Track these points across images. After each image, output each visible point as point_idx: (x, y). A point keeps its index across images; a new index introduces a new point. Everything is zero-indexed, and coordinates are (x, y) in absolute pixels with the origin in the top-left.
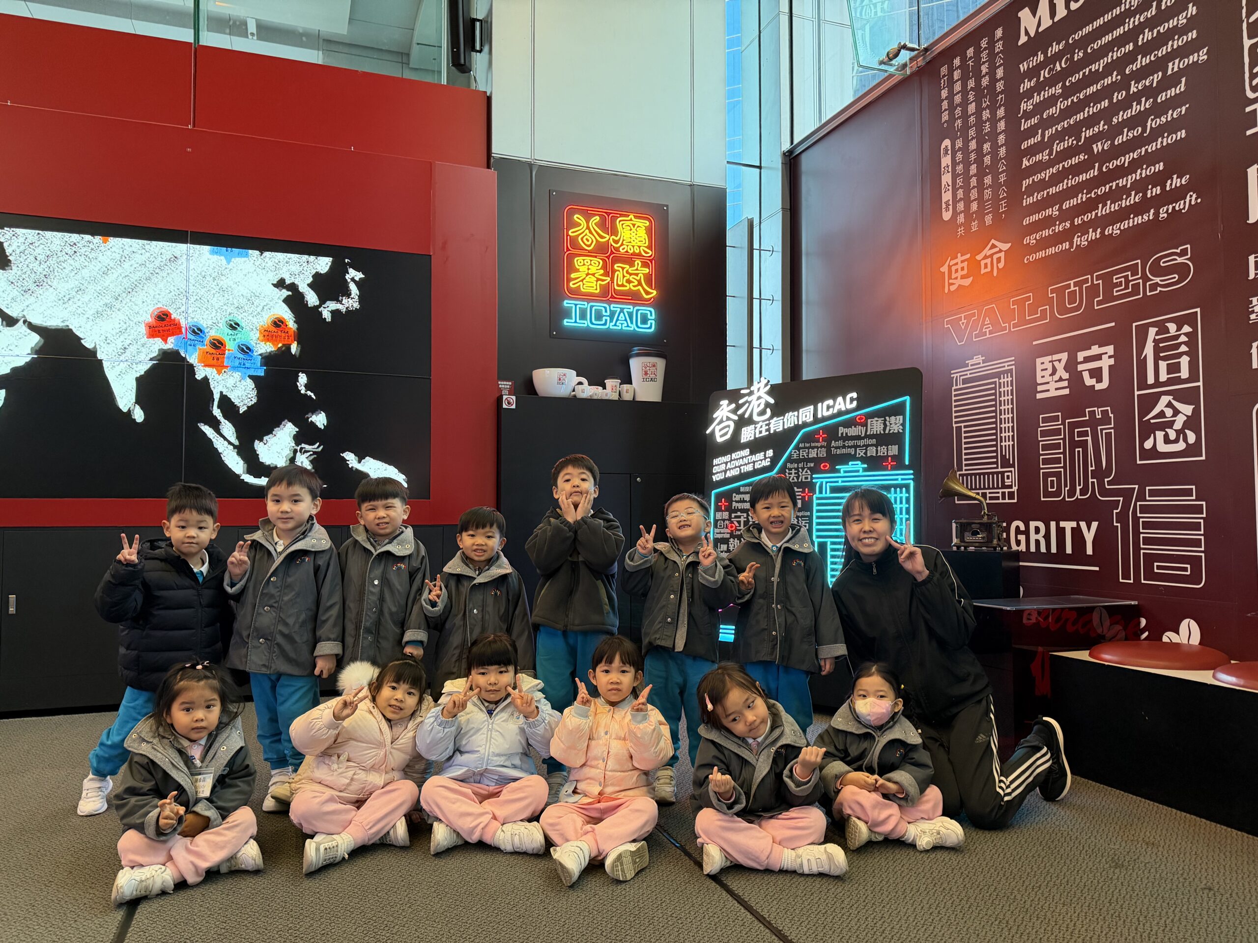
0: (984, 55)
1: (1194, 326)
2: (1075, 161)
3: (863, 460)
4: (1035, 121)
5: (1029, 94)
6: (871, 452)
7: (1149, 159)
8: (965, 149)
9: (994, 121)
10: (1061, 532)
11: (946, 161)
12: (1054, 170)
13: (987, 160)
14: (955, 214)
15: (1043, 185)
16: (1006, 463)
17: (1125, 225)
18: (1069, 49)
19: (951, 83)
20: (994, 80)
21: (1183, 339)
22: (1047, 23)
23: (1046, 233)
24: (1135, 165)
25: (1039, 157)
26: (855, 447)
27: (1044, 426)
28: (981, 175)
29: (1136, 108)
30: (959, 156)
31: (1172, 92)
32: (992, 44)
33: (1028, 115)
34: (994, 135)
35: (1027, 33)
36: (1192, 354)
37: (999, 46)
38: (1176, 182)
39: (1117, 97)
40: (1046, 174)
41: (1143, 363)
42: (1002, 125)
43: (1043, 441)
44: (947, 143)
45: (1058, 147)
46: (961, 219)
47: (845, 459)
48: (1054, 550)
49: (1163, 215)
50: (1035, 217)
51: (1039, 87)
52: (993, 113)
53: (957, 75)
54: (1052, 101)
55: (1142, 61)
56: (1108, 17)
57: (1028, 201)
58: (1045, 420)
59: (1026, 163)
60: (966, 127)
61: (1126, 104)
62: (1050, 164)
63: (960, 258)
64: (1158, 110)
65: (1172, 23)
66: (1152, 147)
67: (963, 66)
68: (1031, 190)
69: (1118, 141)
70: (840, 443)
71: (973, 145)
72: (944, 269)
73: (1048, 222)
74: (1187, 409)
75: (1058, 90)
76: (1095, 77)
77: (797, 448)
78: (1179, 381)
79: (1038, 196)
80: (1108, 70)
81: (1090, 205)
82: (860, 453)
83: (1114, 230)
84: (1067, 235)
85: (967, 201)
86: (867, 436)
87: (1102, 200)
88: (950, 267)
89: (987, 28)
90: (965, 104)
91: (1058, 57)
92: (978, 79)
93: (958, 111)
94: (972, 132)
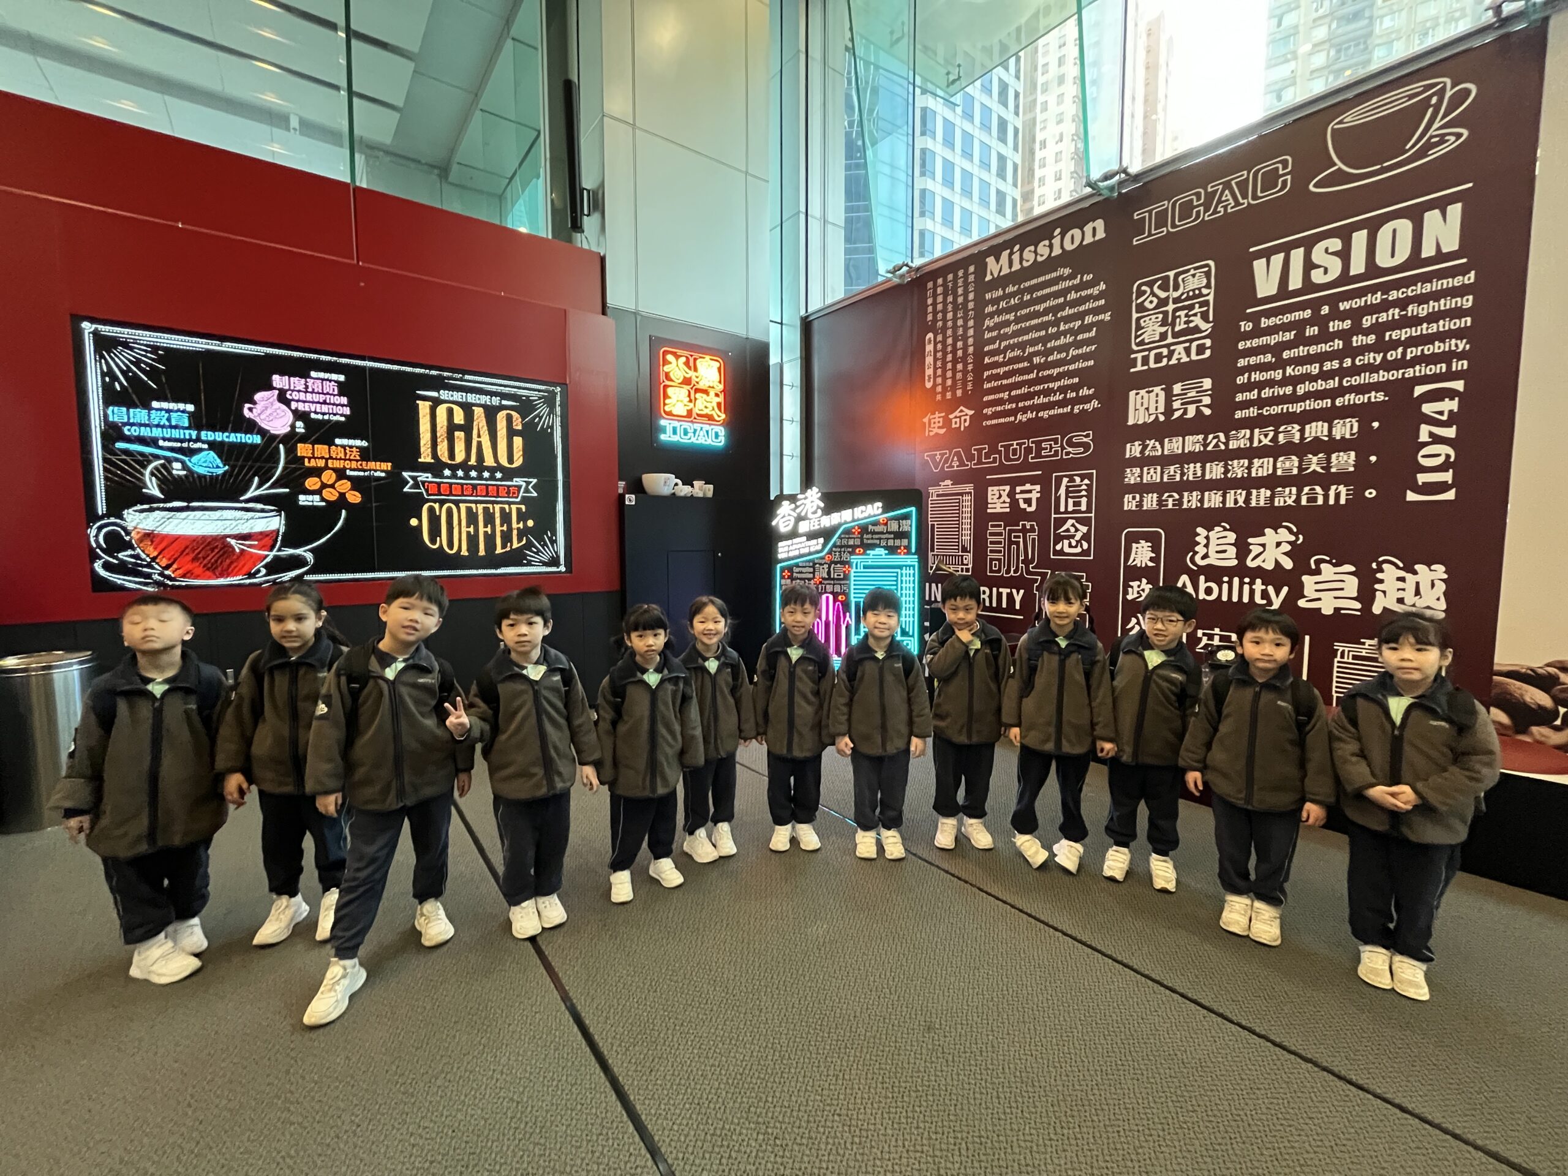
0: (960, 282)
1: (1091, 480)
2: (1021, 365)
3: (886, 548)
4: (995, 334)
5: (991, 315)
6: (891, 542)
7: (1070, 374)
8: (944, 342)
9: (966, 328)
10: (1000, 595)
11: (929, 348)
12: (1007, 369)
13: (960, 353)
14: (935, 385)
15: (997, 377)
16: (964, 550)
17: (1052, 412)
18: (1021, 292)
19: (935, 296)
20: (966, 300)
21: (1084, 487)
22: (1006, 271)
23: (999, 408)
24: (1060, 377)
25: (996, 358)
26: (880, 539)
27: (991, 530)
28: (955, 361)
29: (1062, 341)
30: (939, 346)
31: (1086, 335)
32: (966, 275)
33: (990, 329)
34: (965, 338)
35: (992, 274)
36: (1089, 497)
37: (971, 278)
38: (1085, 392)
39: (1052, 330)
40: (1001, 371)
41: (1058, 499)
42: (971, 332)
43: (991, 539)
44: (930, 335)
45: (1010, 354)
46: (939, 389)
47: (872, 546)
48: (994, 605)
49: (1076, 411)
50: (991, 397)
51: (999, 312)
52: (966, 321)
53: (940, 290)
54: (1007, 323)
55: (1068, 311)
56: (1048, 277)
57: (987, 386)
58: (992, 526)
59: (987, 360)
60: (944, 329)
61: (1057, 336)
62: (1004, 364)
63: (937, 415)
64: (1078, 345)
65: (1089, 292)
66: (1072, 367)
67: (944, 285)
68: (990, 379)
69: (1050, 359)
70: (870, 536)
71: (950, 341)
72: (926, 420)
73: (1000, 402)
74: (1084, 529)
75: (1011, 317)
76: (1037, 315)
77: (840, 537)
78: (1080, 512)
79: (994, 384)
80: (1046, 312)
81: (1029, 396)
82: (883, 543)
83: (1044, 414)
84: (1013, 412)
85: (944, 379)
86: (888, 532)
87: (1038, 394)
88: (930, 421)
89: (963, 263)
90: (945, 312)
91: (1013, 295)
92: (955, 297)
93: (940, 316)
94: (949, 332)
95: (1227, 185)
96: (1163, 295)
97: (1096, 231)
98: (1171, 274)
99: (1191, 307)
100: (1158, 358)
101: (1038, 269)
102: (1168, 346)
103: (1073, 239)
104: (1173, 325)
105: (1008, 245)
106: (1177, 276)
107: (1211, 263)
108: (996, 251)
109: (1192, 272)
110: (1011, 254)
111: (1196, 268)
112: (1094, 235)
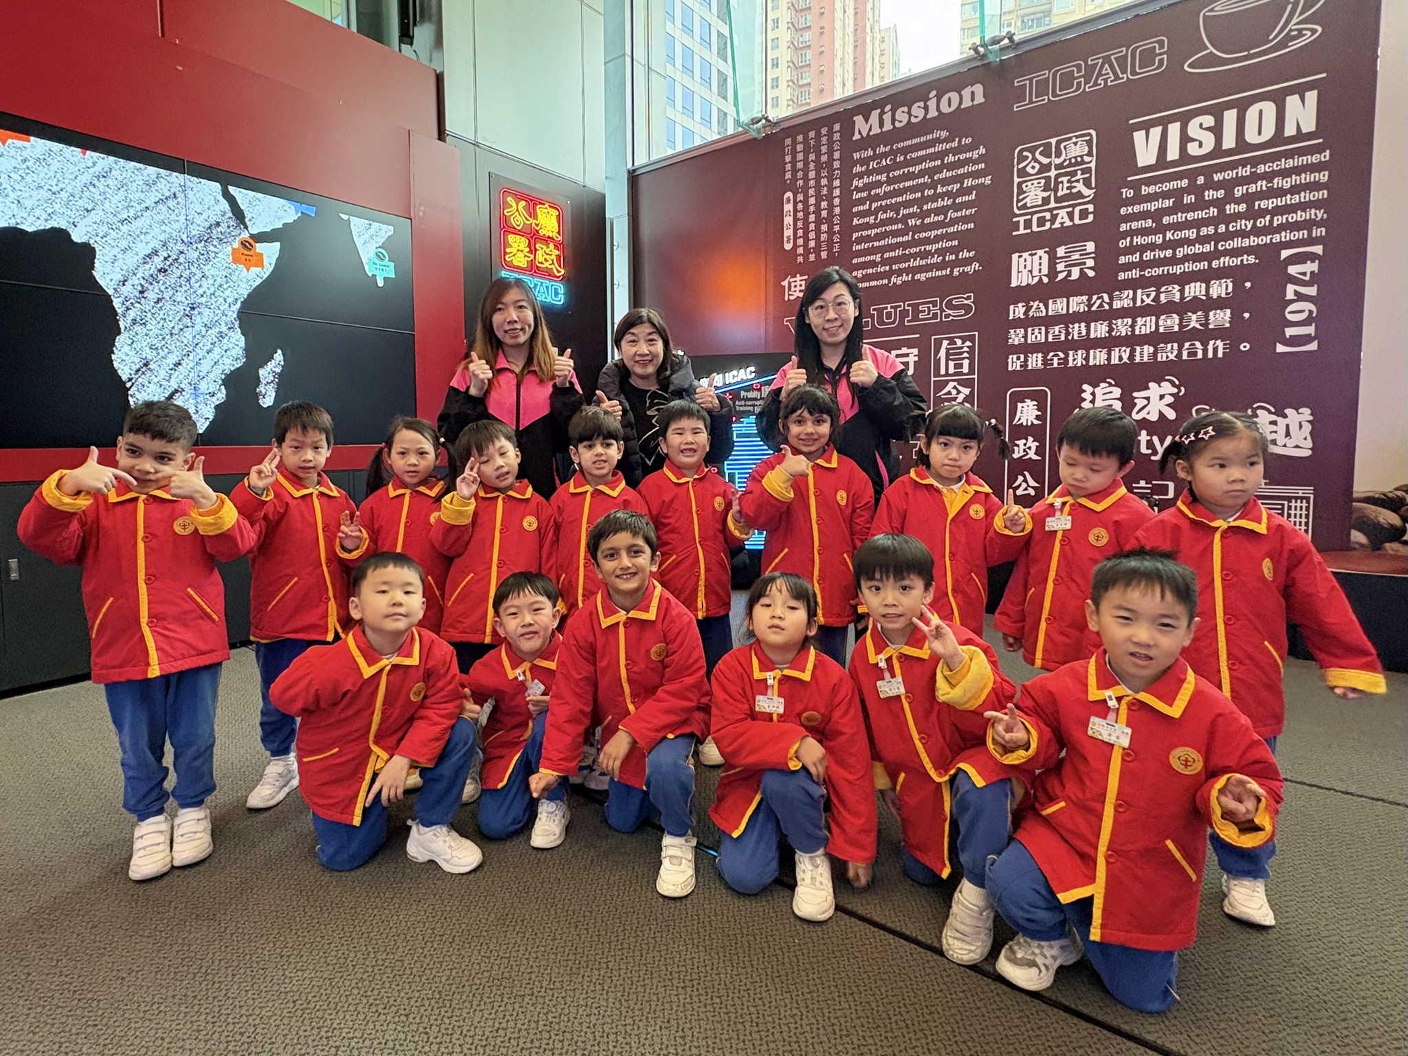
1: (973, 342)
2: (894, 227)
4: (864, 194)
5: (860, 176)
7: (949, 237)
8: (805, 202)
9: (831, 188)
11: (788, 207)
12: (878, 231)
13: (824, 214)
14: (795, 246)
15: (869, 239)
17: (929, 275)
18: (893, 153)
19: (794, 153)
20: (831, 159)
21: (966, 349)
22: (876, 130)
23: (870, 271)
24: (938, 239)
25: (866, 220)
28: (819, 222)
29: (940, 203)
30: (800, 206)
31: (966, 198)
32: (831, 133)
33: (859, 190)
34: (830, 198)
35: (860, 133)
36: (971, 359)
37: (837, 136)
38: (965, 254)
40: (872, 232)
41: (937, 362)
42: (837, 192)
44: (789, 194)
45: (882, 216)
46: (800, 250)
49: (956, 273)
50: (861, 259)
51: (869, 173)
52: (830, 182)
54: (879, 184)
55: (946, 174)
56: (922, 139)
57: (856, 248)
59: (855, 222)
60: (805, 189)
61: (934, 198)
62: (875, 226)
63: (798, 278)
64: (956, 207)
65: (968, 155)
66: (951, 230)
67: (805, 142)
68: (860, 241)
69: (927, 221)
71: (812, 201)
72: (784, 284)
73: (873, 264)
74: (966, 391)
75: (883, 178)
76: (911, 176)
78: (962, 374)
79: (864, 246)
80: (921, 174)
81: (905, 258)
83: (921, 277)
84: (887, 275)
85: (807, 240)
87: (915, 256)
88: (790, 283)
89: (828, 121)
90: (806, 170)
91: (884, 155)
92: (819, 155)
93: (800, 174)
94: (811, 192)
95: (1107, 60)
96: (1045, 161)
97: (975, 94)
98: (1053, 141)
99: (1074, 174)
100: (1041, 222)
101: (911, 130)
102: (1050, 210)
103: (950, 103)
104: (1056, 190)
105: (879, 104)
106: (1059, 143)
107: (1093, 133)
108: (865, 111)
109: (1074, 140)
110: (881, 115)
111: (1077, 137)
112: (973, 100)
